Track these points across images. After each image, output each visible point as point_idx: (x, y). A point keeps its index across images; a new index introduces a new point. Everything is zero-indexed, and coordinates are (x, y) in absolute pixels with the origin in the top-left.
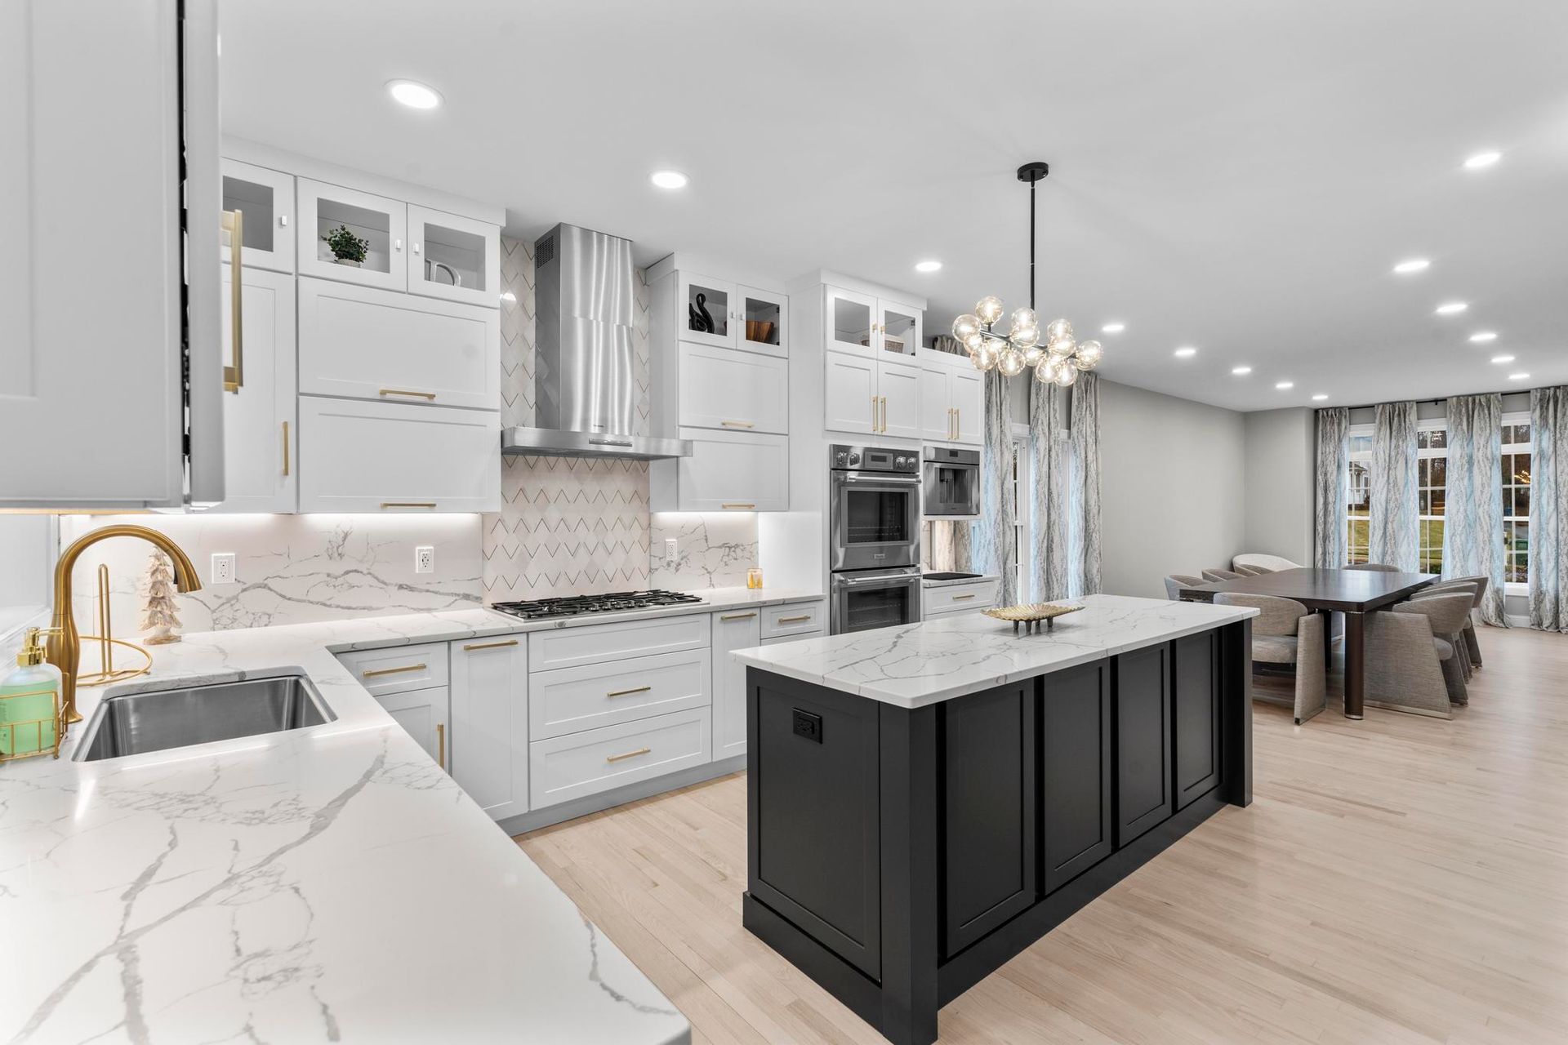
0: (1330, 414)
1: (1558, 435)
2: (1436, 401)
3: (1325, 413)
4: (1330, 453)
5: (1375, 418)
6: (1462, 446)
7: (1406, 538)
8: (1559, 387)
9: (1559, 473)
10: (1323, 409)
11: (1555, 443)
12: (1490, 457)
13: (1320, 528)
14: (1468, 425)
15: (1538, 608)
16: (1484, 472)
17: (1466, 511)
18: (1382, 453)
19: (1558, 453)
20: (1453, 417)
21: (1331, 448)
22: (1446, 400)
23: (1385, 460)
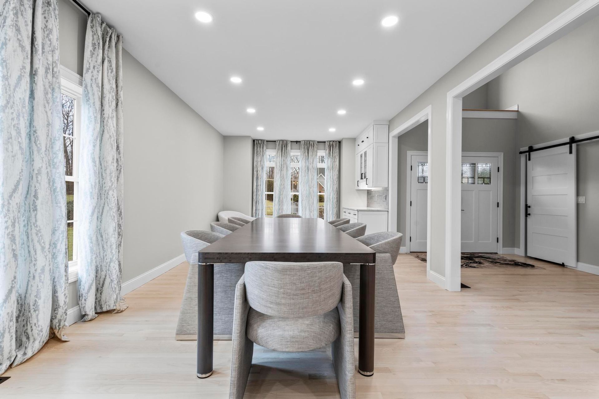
1: (333, 160)
2: (297, 142)
3: (257, 142)
4: (259, 161)
5: (276, 147)
6: (305, 163)
7: (286, 202)
11: (332, 163)
13: (255, 197)
14: (307, 153)
16: (312, 174)
18: (278, 163)
20: (302, 149)
21: (259, 159)
22: (300, 142)
23: (280, 166)
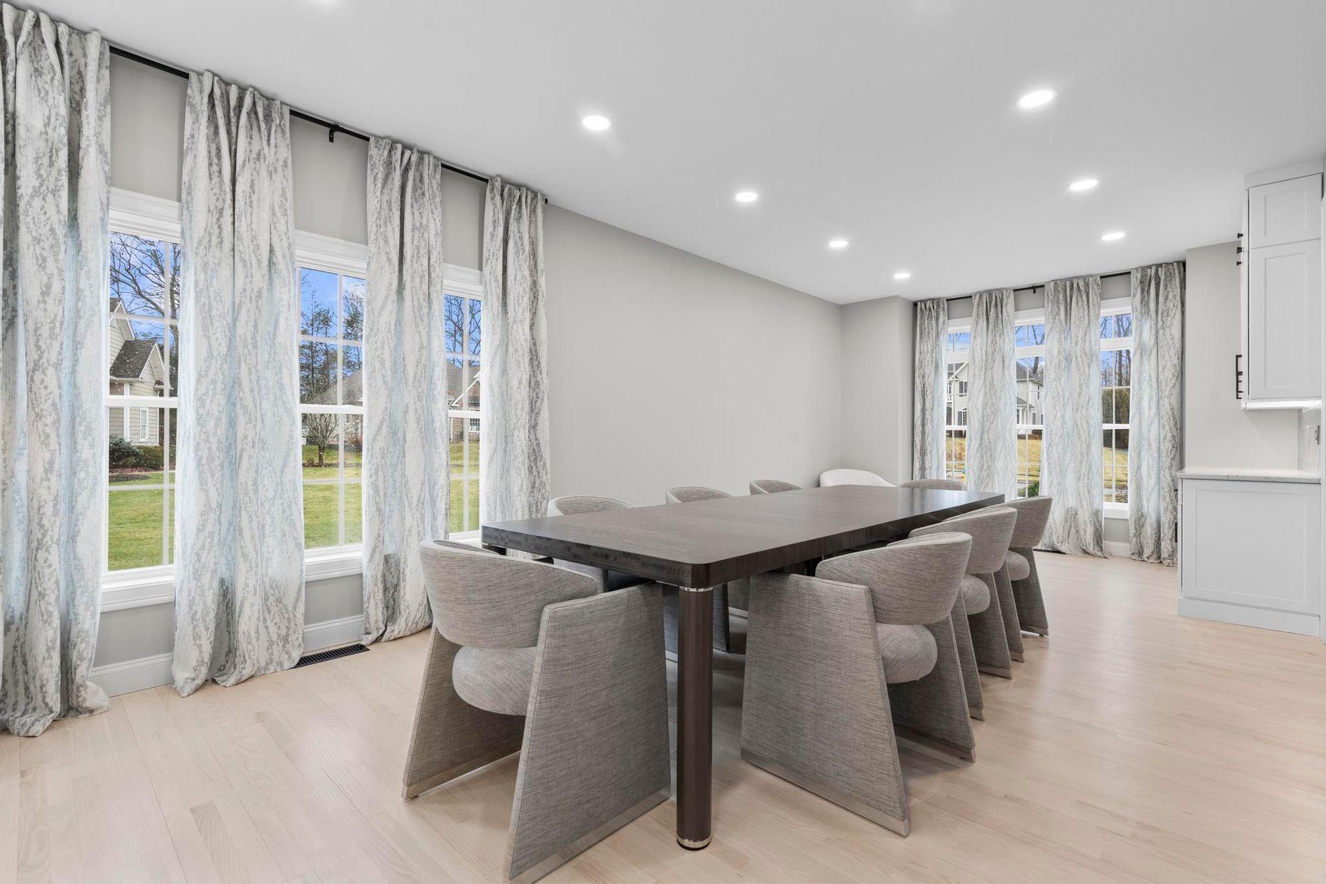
0: (928, 307)
1: (1160, 323)
2: (1033, 288)
3: (923, 306)
4: (928, 351)
5: (972, 312)
6: (1060, 342)
7: (1003, 451)
8: (1160, 265)
9: (1160, 369)
10: (921, 301)
11: (1157, 332)
12: (1088, 353)
13: (918, 439)
14: (1066, 315)
15: (1138, 534)
16: (1082, 370)
17: (1063, 417)
18: (979, 350)
19: (1160, 345)
20: (1050, 305)
21: (929, 345)
22: (1043, 286)
23: (982, 359)
